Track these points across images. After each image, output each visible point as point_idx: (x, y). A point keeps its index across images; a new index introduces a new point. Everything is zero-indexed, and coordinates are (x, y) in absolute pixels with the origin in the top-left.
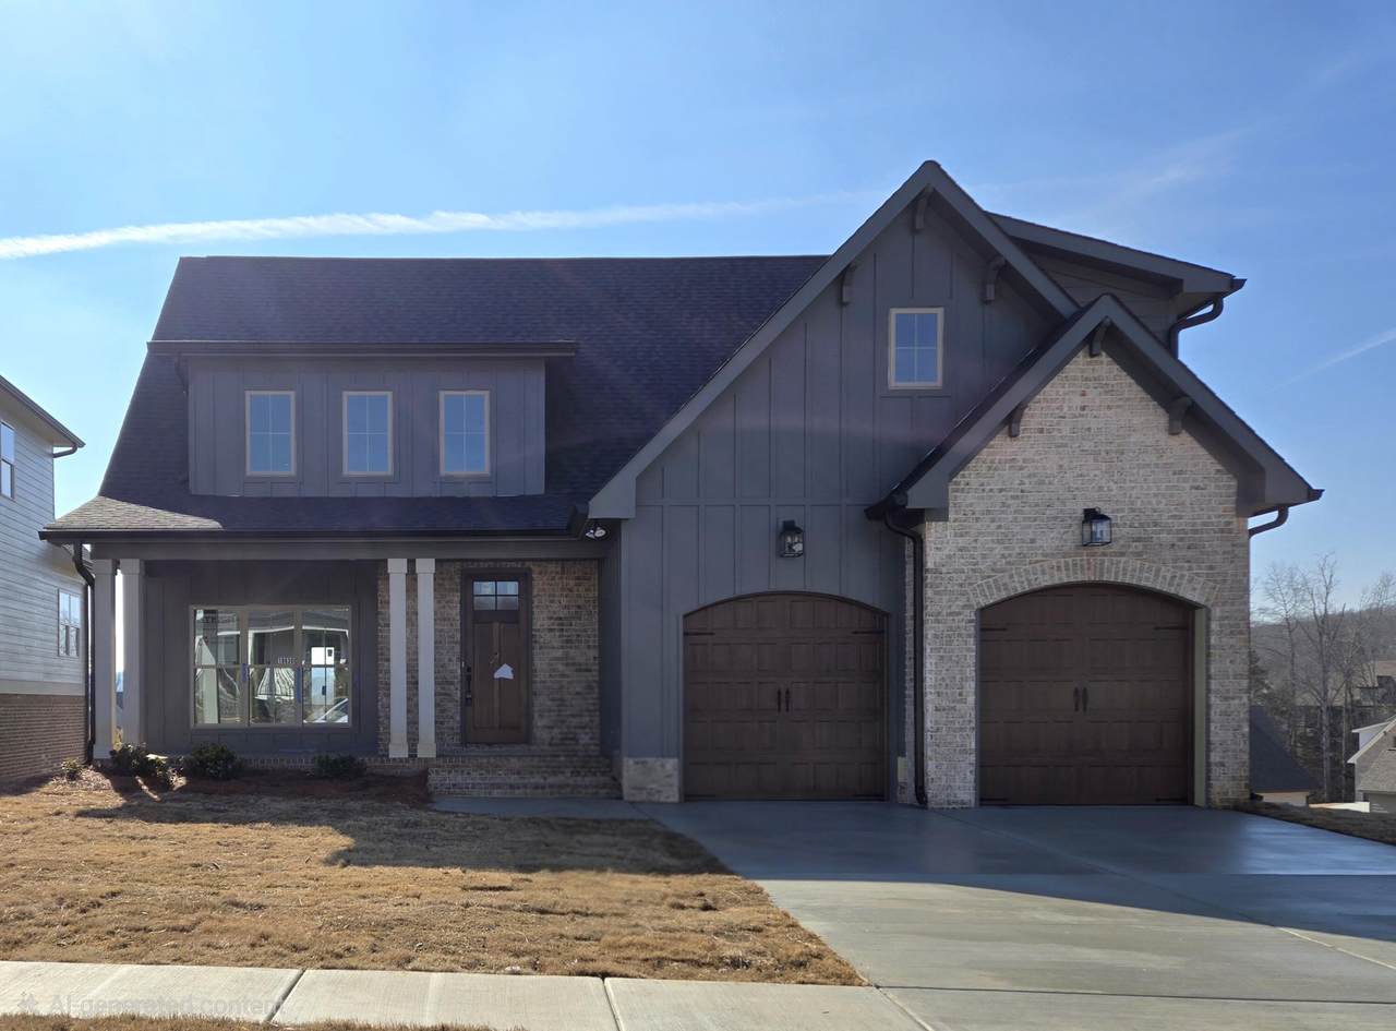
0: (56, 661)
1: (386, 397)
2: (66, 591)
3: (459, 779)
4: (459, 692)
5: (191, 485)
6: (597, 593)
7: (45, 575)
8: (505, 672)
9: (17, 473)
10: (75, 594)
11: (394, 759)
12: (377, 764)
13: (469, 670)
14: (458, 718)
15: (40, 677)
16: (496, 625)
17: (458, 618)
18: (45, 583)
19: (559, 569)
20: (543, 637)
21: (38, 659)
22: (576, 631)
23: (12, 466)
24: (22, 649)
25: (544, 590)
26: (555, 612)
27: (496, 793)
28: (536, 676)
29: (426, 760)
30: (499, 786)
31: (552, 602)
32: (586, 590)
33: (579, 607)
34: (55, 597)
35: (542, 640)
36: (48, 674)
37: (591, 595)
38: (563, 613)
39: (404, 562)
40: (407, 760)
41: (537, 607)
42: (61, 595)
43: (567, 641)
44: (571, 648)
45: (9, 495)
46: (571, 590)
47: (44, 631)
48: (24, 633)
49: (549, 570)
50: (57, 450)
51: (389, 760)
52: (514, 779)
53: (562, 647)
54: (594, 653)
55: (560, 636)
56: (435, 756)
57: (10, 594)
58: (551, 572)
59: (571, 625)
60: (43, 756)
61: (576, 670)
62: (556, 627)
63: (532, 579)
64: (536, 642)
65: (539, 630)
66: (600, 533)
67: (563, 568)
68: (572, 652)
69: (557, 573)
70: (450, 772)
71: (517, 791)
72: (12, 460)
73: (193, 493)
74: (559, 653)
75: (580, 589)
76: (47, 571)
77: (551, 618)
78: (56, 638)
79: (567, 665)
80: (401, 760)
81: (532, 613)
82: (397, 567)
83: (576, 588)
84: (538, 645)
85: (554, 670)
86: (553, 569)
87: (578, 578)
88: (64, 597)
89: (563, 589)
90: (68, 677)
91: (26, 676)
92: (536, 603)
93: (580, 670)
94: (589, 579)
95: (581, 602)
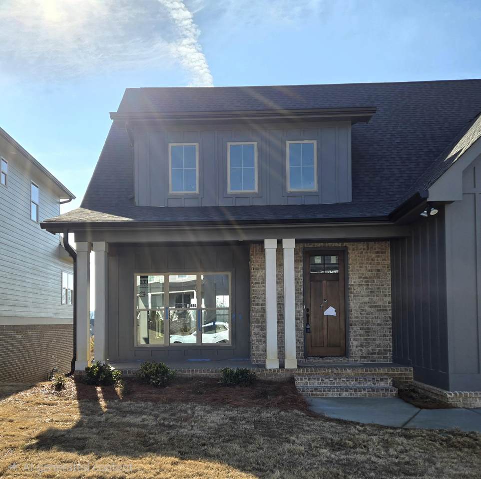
0: (60, 307)
1: (253, 145)
2: (66, 272)
3: (316, 384)
4: (302, 324)
5: (136, 200)
6: (390, 262)
7: (55, 263)
8: (331, 311)
9: (40, 209)
10: (70, 273)
11: (270, 370)
12: (259, 373)
13: (308, 310)
14: (302, 340)
15: (51, 315)
16: (324, 282)
17: (302, 278)
18: (55, 267)
19: (365, 247)
20: (356, 289)
21: (51, 307)
22: (377, 285)
23: (37, 205)
24: (41, 301)
25: (356, 260)
26: (363, 274)
27: (344, 395)
28: (352, 314)
29: (291, 370)
30: (346, 390)
31: (361, 267)
32: (383, 260)
33: (378, 270)
34: (60, 274)
35: (355, 292)
36: (55, 314)
37: (386, 262)
38: (368, 274)
39: (275, 241)
40: (278, 370)
41: (352, 270)
42: (63, 273)
43: (372, 292)
44: (374, 296)
45: (35, 220)
46: (373, 260)
47: (54, 292)
48: (43, 292)
49: (360, 247)
50: (61, 200)
51: (266, 370)
52: (353, 383)
53: (368, 296)
54: (389, 299)
55: (366, 289)
56: (296, 367)
57: (36, 272)
58: (360, 249)
59: (373, 282)
60: (53, 356)
61: (378, 310)
62: (363, 283)
63: (348, 253)
64: (351, 293)
65: (352, 285)
66: (434, 212)
67: (368, 247)
68: (375, 299)
69: (364, 249)
70: (310, 379)
71: (359, 394)
72: (37, 202)
73: (137, 205)
74: (366, 299)
75: (379, 259)
76: (57, 261)
77: (360, 277)
78: (60, 295)
79: (371, 307)
80: (274, 370)
81: (348, 275)
82: (270, 245)
83: (376, 258)
84: (352, 295)
85: (363, 310)
86: (362, 247)
87: (378, 252)
88: (64, 274)
89: (368, 259)
90: (66, 315)
91: (43, 315)
92: (351, 268)
93: (380, 310)
94: (385, 253)
95: (380, 267)
